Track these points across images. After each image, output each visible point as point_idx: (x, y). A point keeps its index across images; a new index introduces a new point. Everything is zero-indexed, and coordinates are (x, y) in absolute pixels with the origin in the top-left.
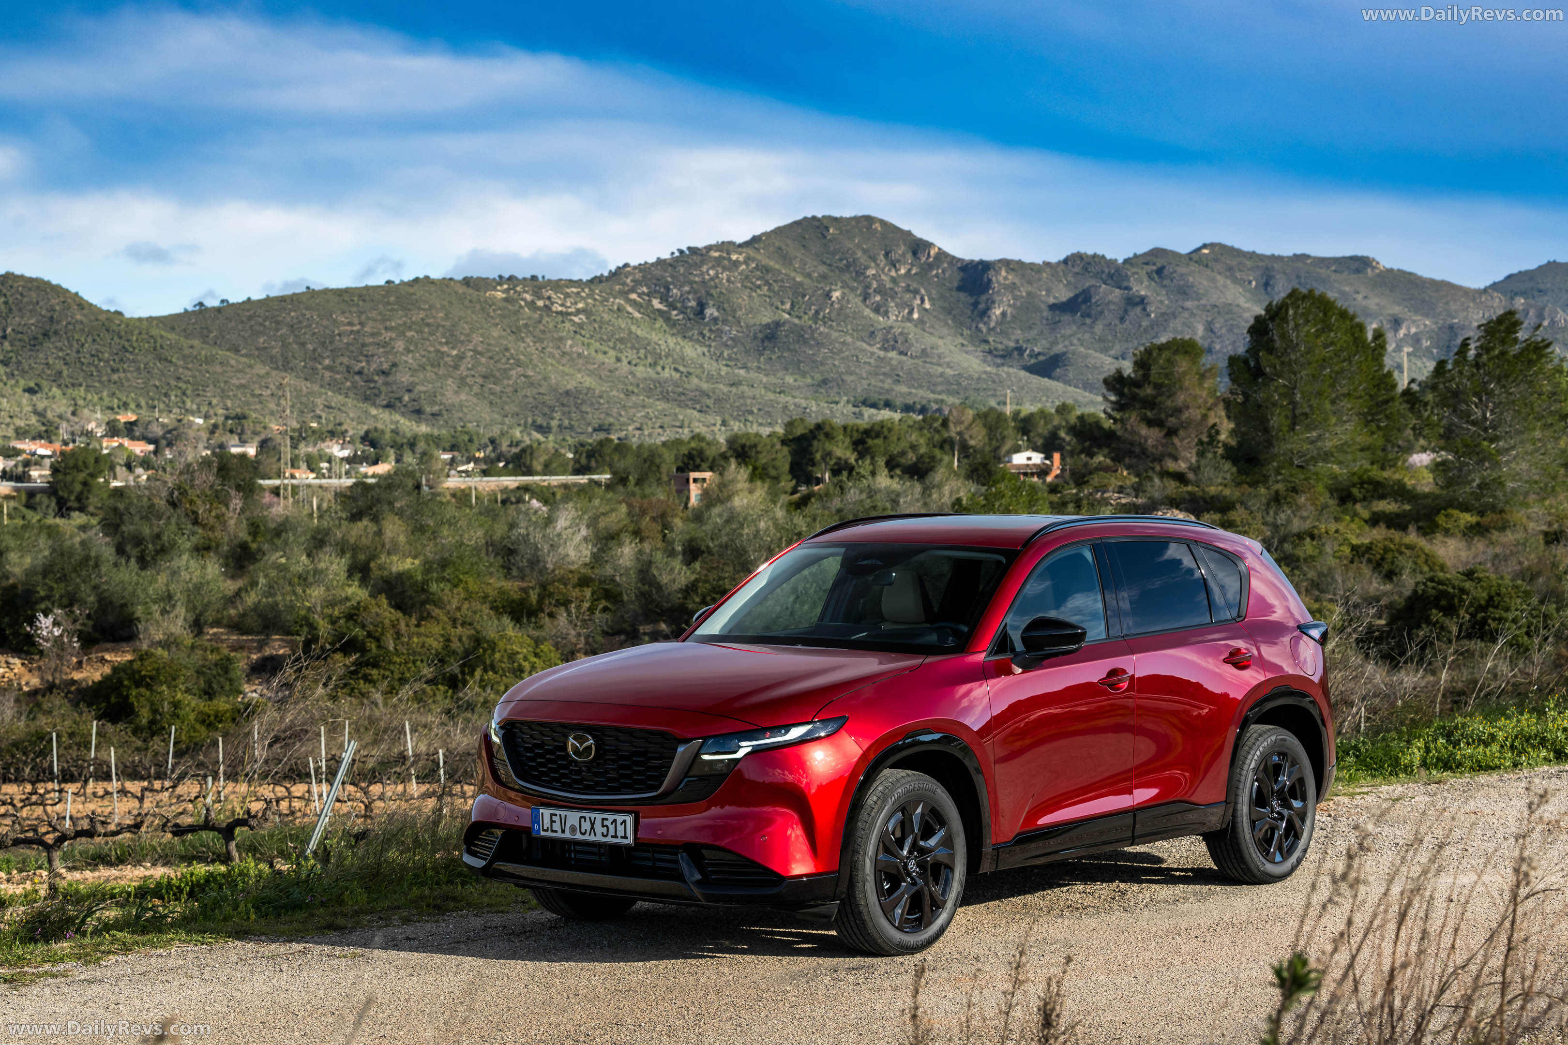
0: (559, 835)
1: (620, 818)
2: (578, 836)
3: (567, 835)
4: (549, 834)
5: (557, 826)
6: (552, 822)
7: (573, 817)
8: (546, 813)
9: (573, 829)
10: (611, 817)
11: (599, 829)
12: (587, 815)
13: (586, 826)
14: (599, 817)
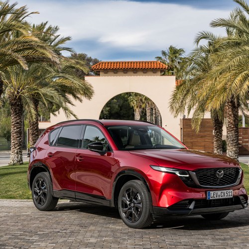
0: (216, 198)
1: (230, 191)
2: (221, 197)
3: (218, 198)
4: (213, 198)
5: (215, 196)
6: (214, 195)
7: (219, 193)
8: (212, 193)
9: (219, 196)
10: (228, 191)
11: (226, 195)
12: (223, 191)
13: (223, 194)
14: (225, 191)
